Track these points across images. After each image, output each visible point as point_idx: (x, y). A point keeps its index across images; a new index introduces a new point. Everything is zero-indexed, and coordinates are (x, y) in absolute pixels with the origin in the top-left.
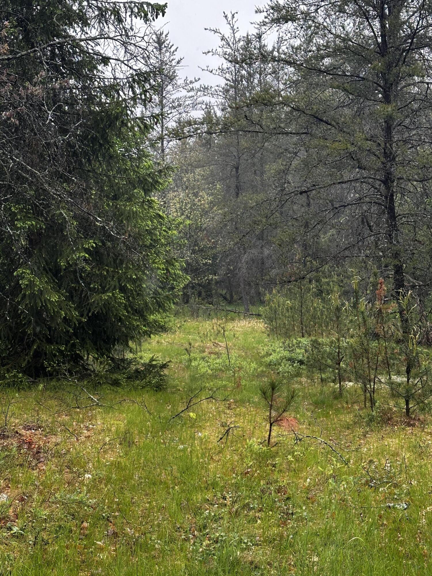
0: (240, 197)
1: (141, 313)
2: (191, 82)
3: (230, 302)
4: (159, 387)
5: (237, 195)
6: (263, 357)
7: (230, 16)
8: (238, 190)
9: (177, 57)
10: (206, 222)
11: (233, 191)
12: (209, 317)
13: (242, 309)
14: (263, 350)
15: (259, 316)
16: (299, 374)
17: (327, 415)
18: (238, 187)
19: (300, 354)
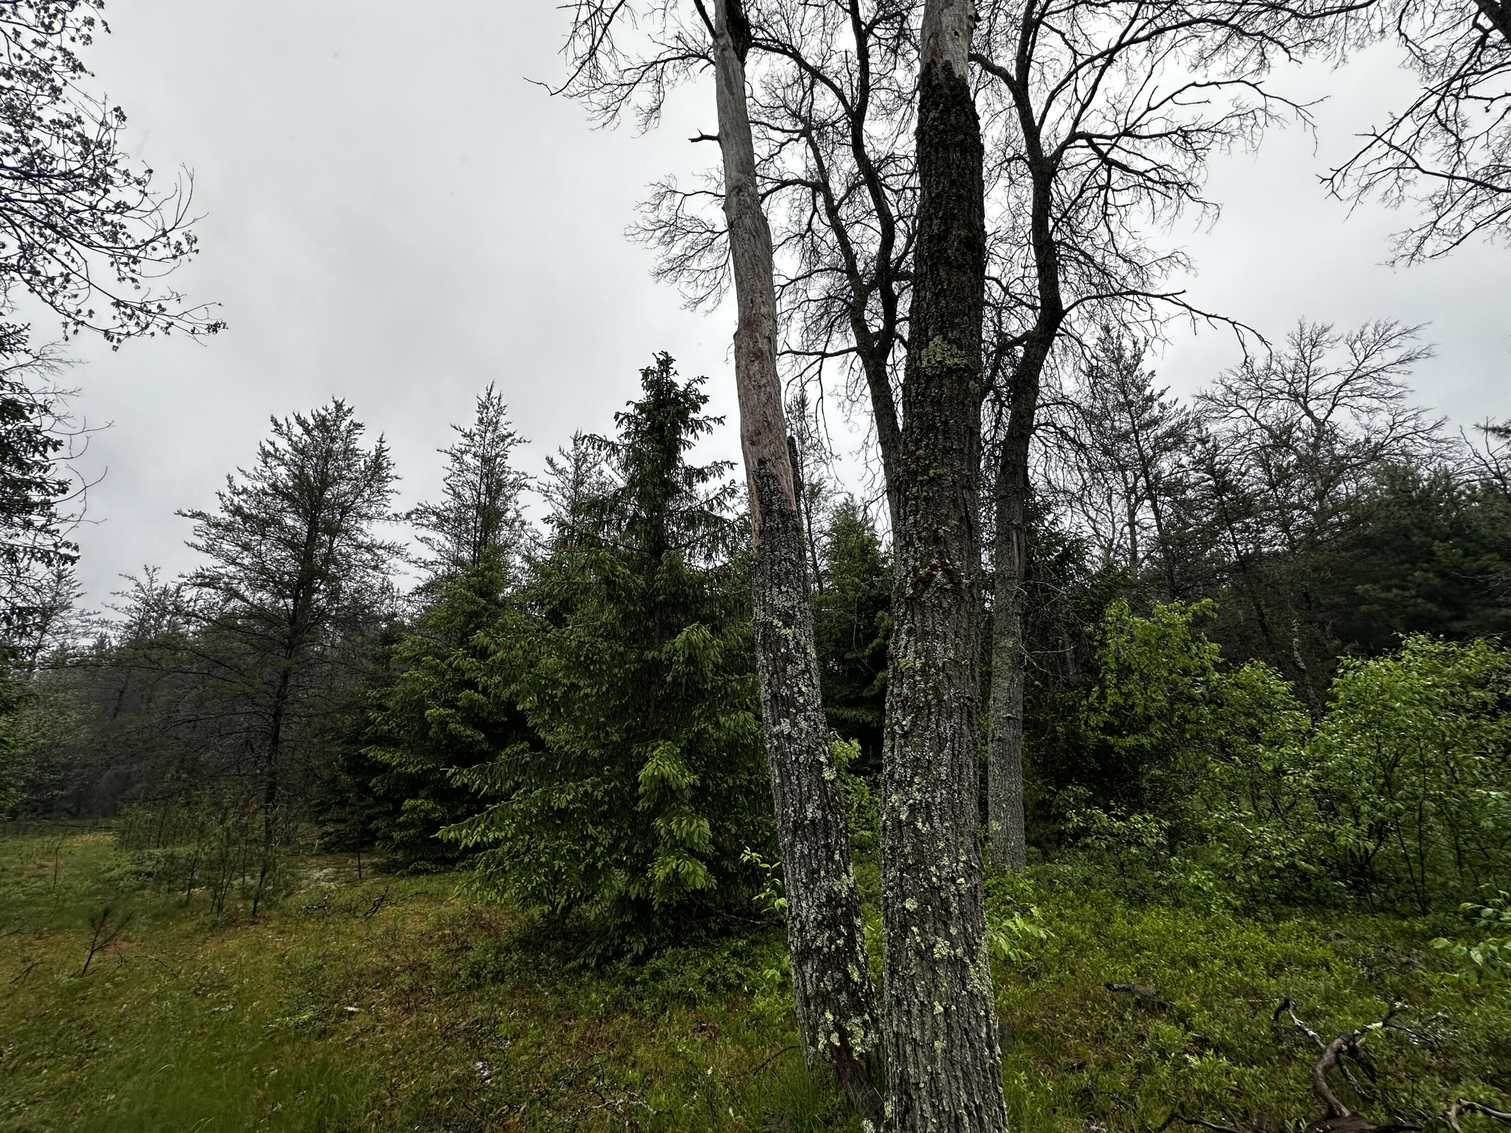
0: (118, 718)
2: (89, 614)
3: (73, 815)
5: (115, 715)
6: (103, 873)
7: (151, 570)
9: (78, 591)
13: (89, 822)
14: (103, 865)
15: (108, 828)
16: (143, 887)
17: (165, 927)
18: (117, 709)
19: (149, 866)
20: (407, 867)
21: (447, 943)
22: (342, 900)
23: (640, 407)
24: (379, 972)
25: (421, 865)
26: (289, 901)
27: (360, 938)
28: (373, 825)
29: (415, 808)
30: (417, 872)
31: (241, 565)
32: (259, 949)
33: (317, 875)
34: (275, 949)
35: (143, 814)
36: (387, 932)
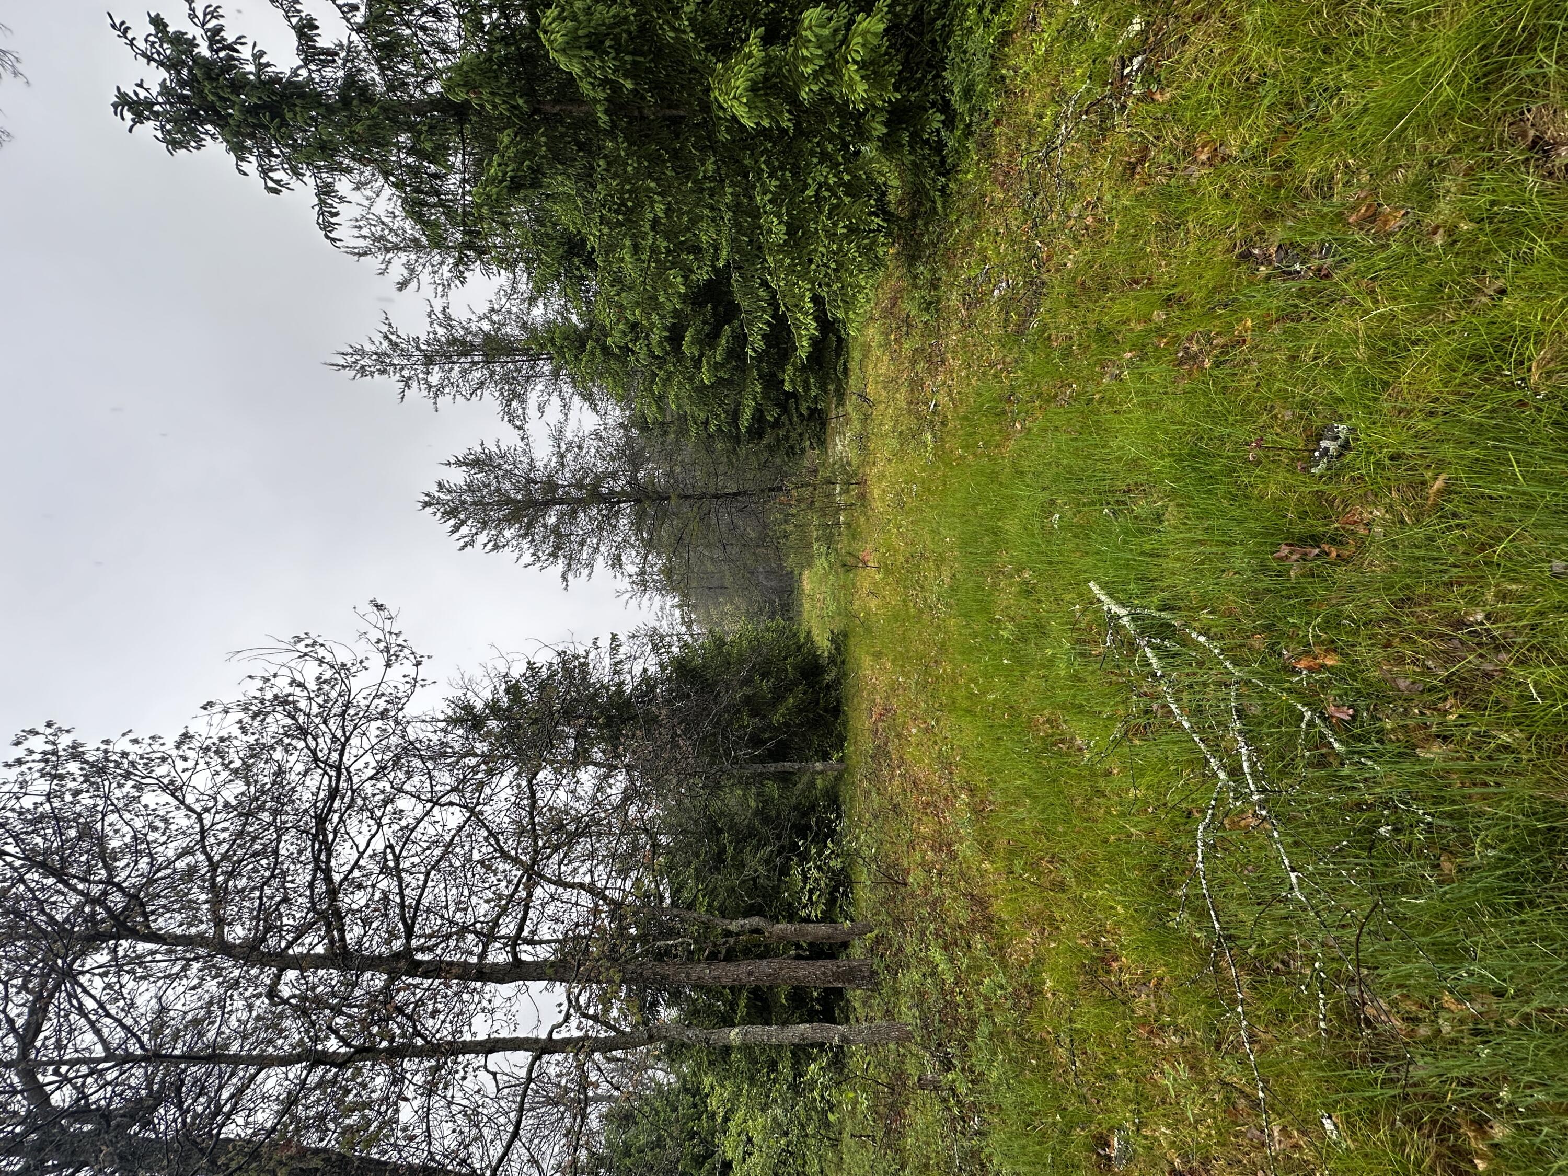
0: (728, 586)
1: (800, 647)
2: (658, 617)
3: (792, 592)
5: (726, 588)
6: (826, 571)
11: (724, 591)
12: (802, 604)
13: (796, 584)
15: (800, 574)
16: (836, 550)
17: (861, 532)
18: (721, 588)
19: (823, 549)
20: (839, 379)
21: (901, 336)
22: (858, 427)
23: (239, 150)
24: (912, 390)
25: (839, 369)
26: (854, 462)
27: (886, 408)
28: (805, 413)
29: (792, 380)
30: (846, 371)
31: (598, 544)
32: (882, 477)
33: (840, 447)
34: (885, 466)
35: (790, 561)
36: (885, 388)
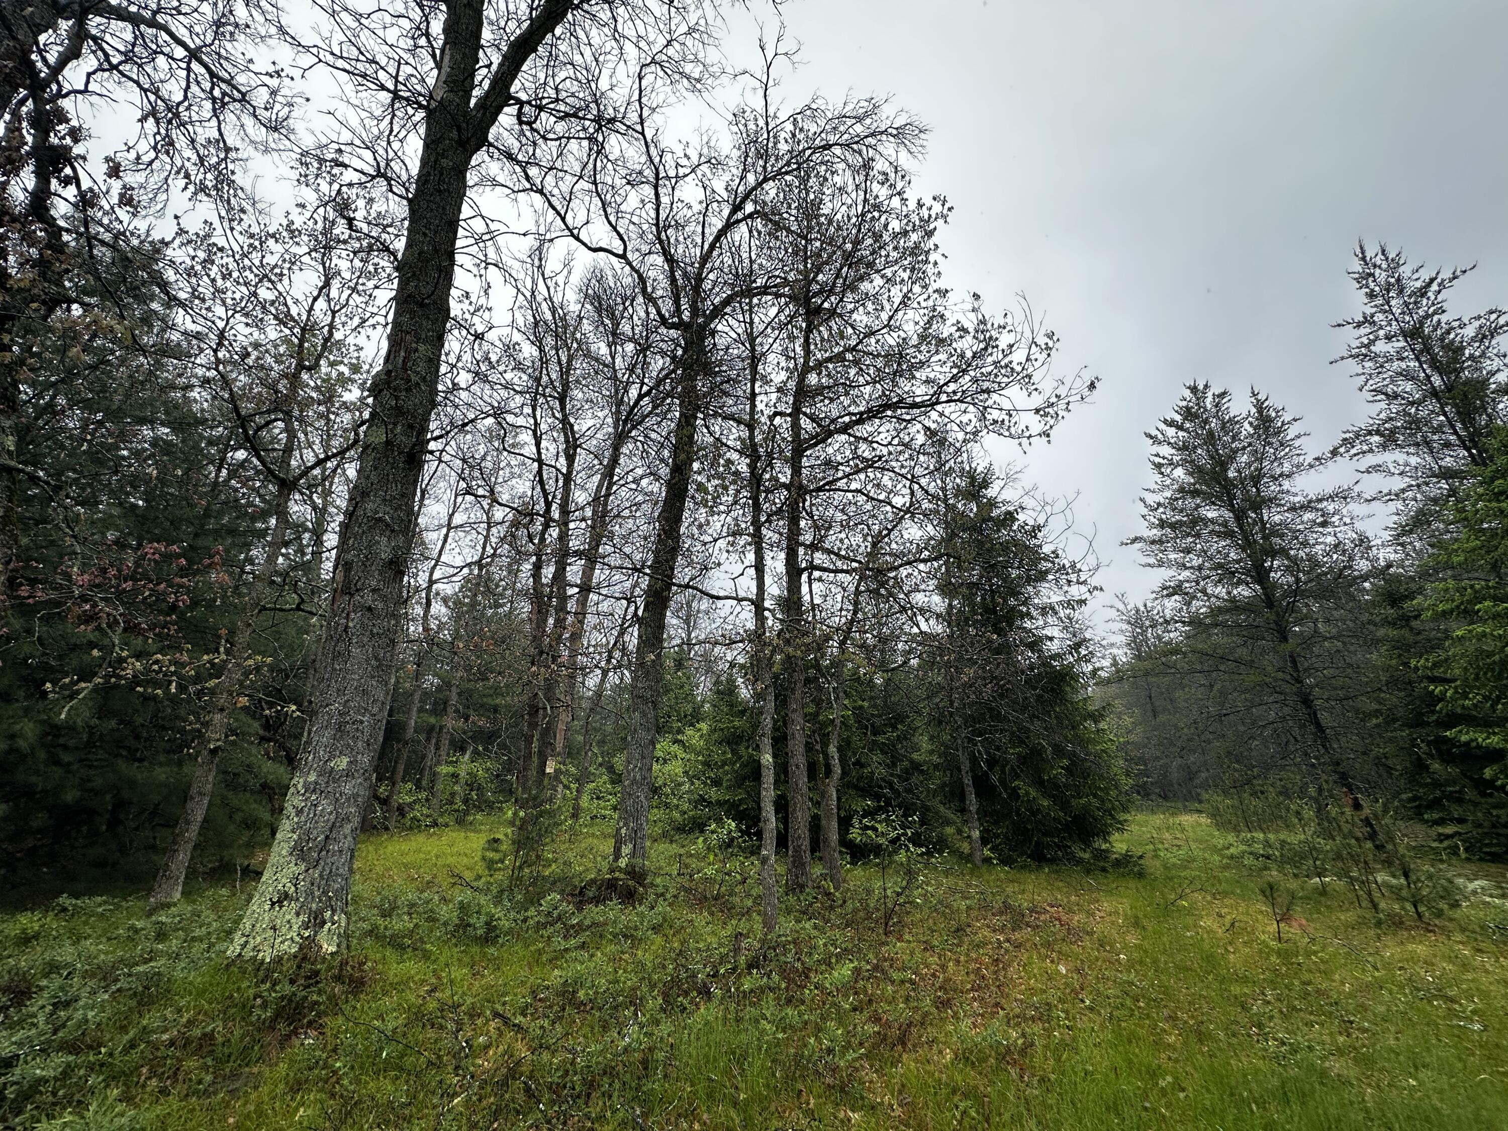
1: (1110, 813)
3: (1165, 798)
4: (1141, 875)
7: (1121, 597)
8: (1155, 713)
10: (1132, 738)
11: (1150, 714)
13: (1180, 805)
14: (1219, 843)
16: (1267, 868)
18: (1154, 711)
31: (1190, 567)
32: (1461, 964)
34: (1487, 970)
